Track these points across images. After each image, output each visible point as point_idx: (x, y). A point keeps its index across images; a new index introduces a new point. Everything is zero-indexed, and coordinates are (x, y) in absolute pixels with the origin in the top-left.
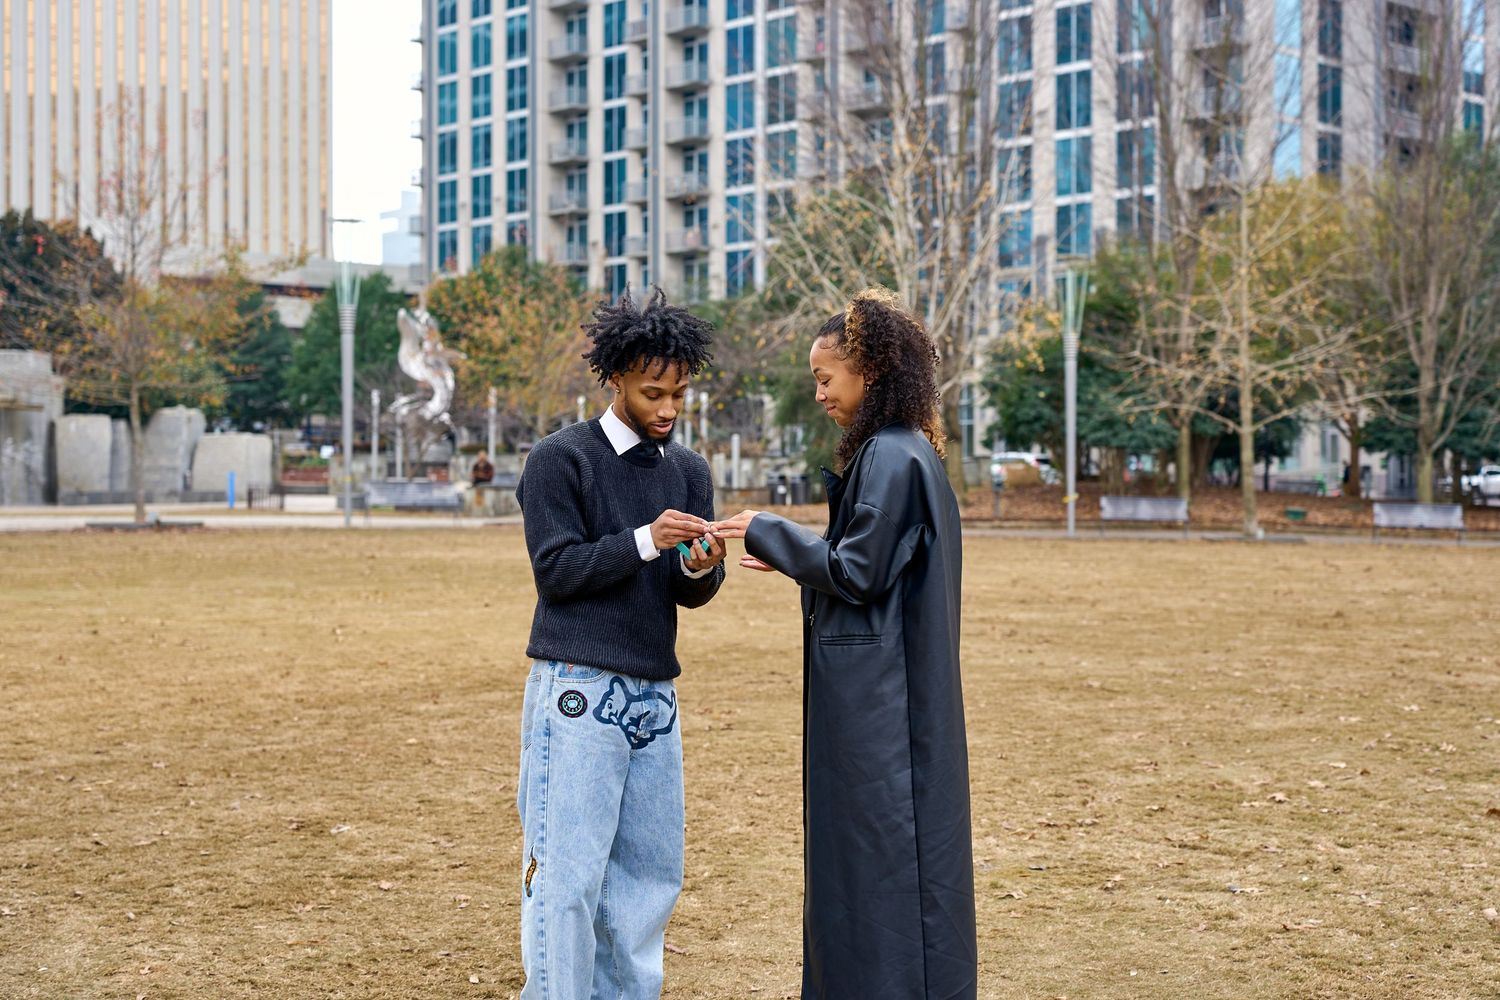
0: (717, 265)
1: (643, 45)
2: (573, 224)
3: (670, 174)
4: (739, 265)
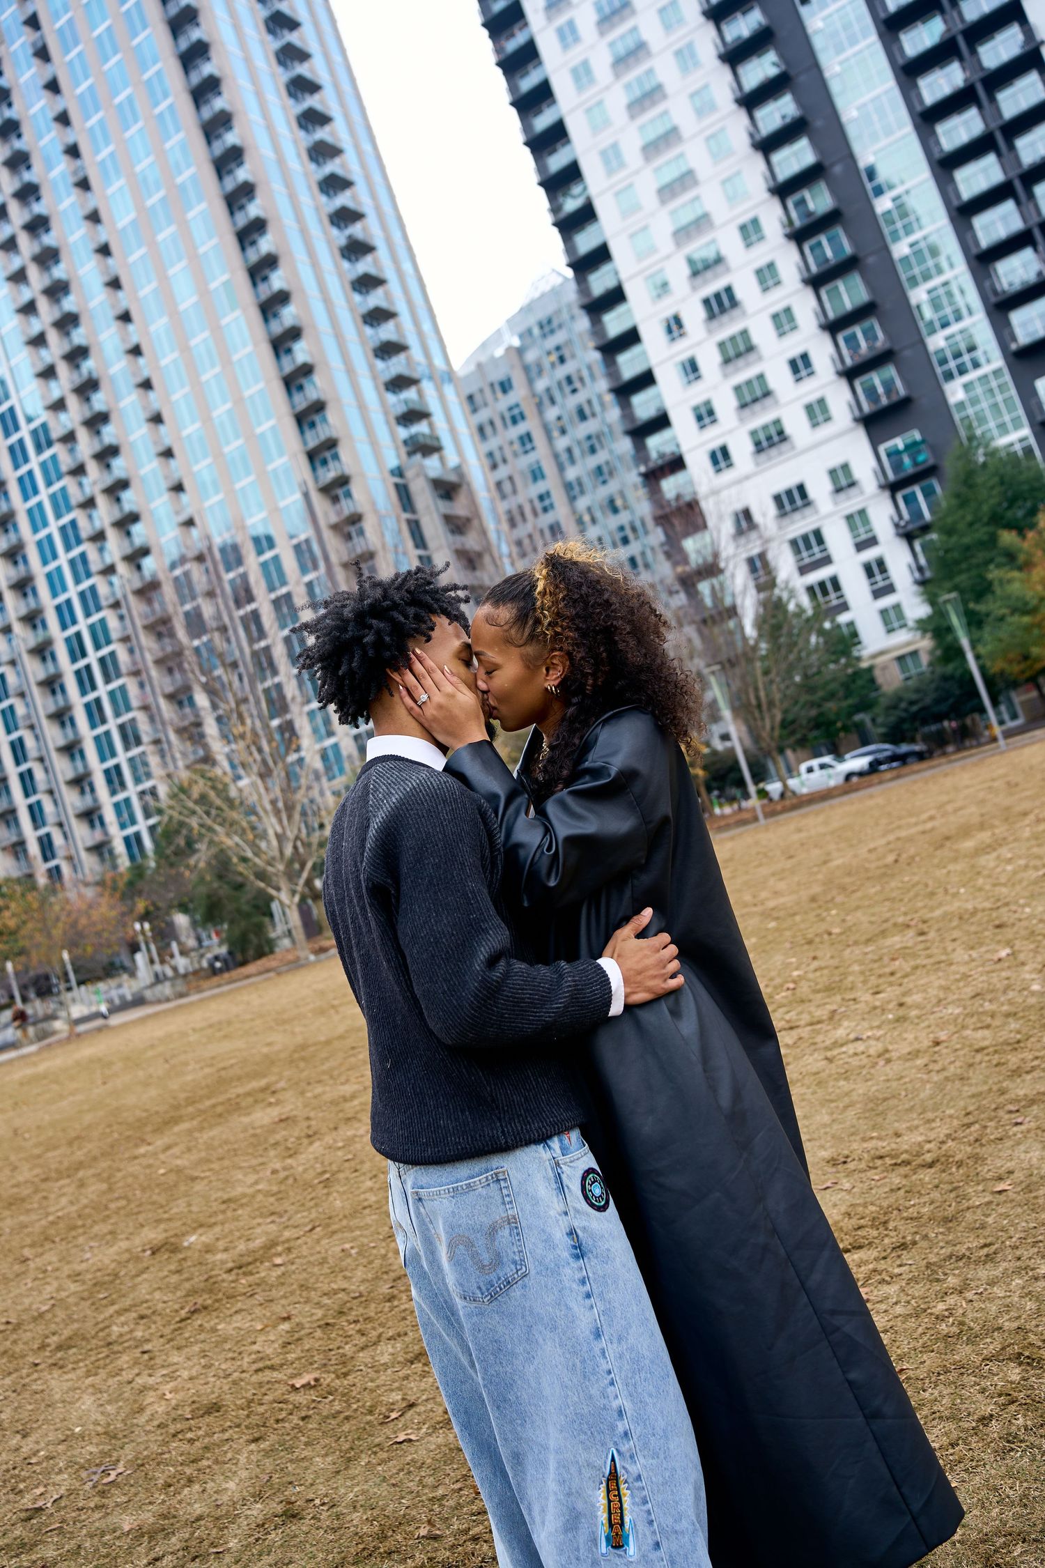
0: (119, 847)
1: (32, 727)
2: (18, 848)
3: (73, 800)
4: (133, 843)
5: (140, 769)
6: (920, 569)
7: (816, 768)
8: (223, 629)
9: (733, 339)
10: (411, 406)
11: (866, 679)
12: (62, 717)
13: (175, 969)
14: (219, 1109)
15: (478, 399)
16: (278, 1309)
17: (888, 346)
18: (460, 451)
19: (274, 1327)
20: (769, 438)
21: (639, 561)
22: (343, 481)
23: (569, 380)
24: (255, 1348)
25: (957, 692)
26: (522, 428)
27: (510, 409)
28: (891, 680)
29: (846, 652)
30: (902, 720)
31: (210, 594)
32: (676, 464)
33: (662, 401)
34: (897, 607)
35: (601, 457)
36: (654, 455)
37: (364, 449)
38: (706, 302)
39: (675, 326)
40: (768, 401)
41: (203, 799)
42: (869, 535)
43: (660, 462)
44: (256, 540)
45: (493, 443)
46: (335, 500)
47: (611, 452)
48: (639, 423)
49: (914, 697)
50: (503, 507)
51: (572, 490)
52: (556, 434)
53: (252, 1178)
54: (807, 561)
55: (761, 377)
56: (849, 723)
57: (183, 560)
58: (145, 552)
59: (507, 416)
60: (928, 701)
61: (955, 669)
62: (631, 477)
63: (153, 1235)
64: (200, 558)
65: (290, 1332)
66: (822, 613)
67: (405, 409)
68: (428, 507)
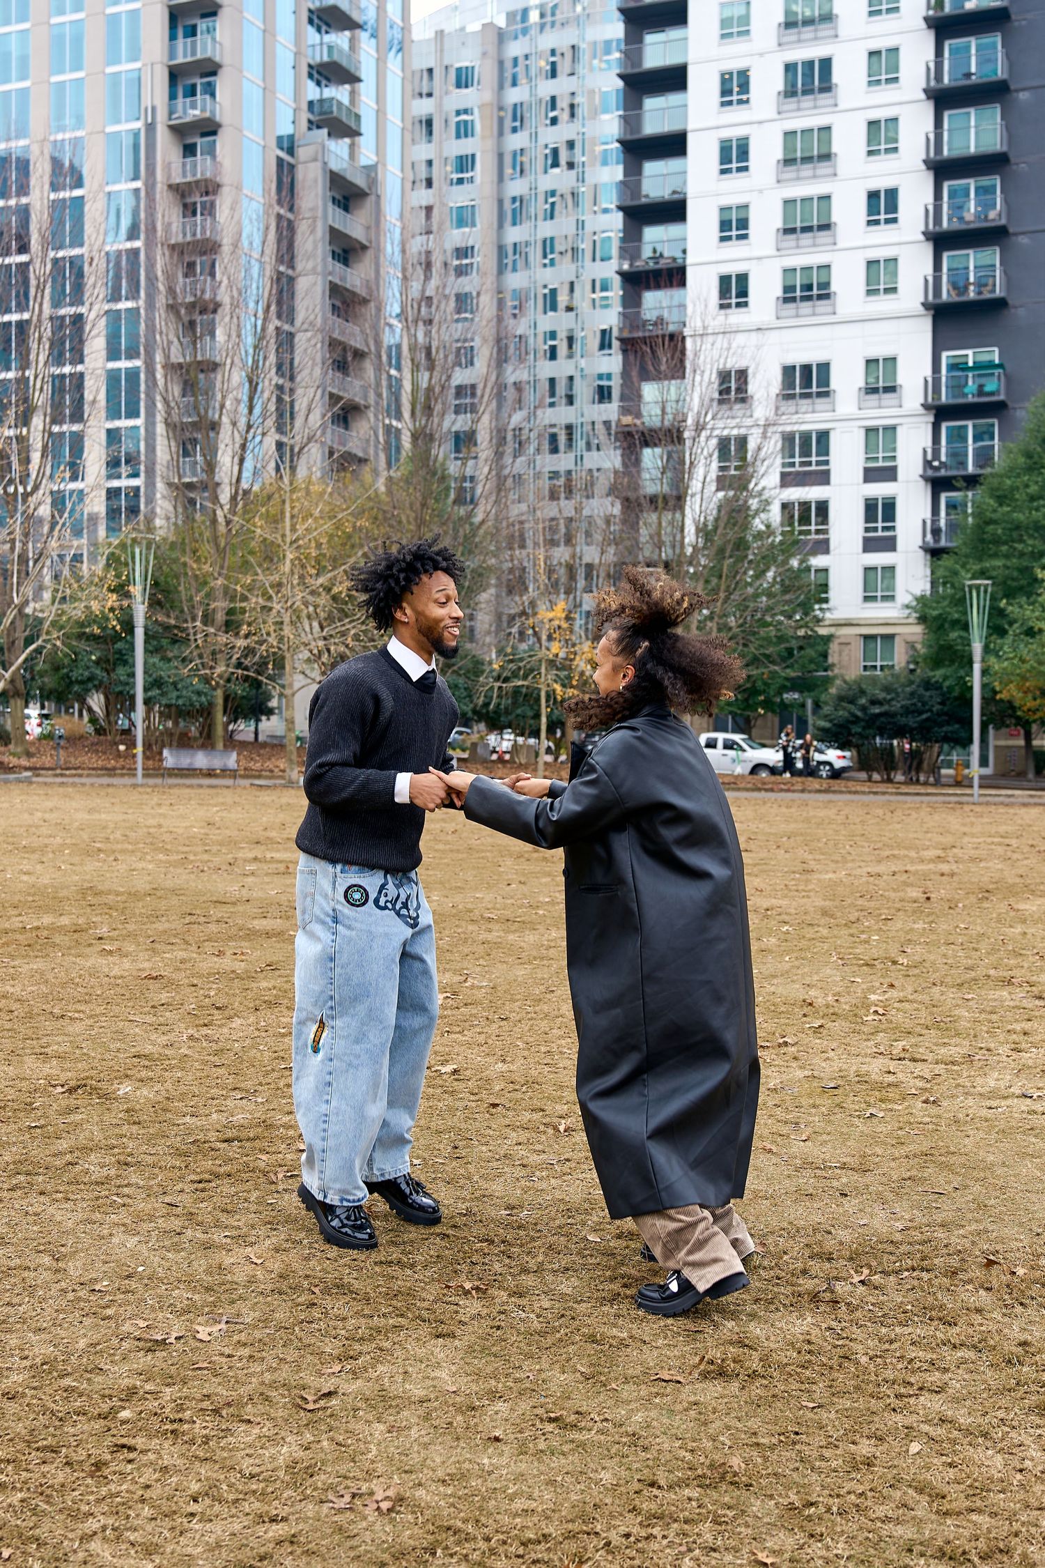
6: (936, 532)
7: (720, 744)
9: (807, 132)
10: (336, 57)
11: (821, 649)
17: (1003, 222)
18: (380, 148)
20: (806, 287)
21: (562, 390)
22: (210, 128)
23: (553, 103)
25: (937, 708)
26: (467, 145)
27: (460, 112)
28: (849, 662)
29: (806, 608)
30: (853, 720)
32: (674, 276)
33: (685, 183)
34: (890, 570)
35: (560, 227)
36: (647, 252)
37: (252, 94)
38: (790, 68)
39: (736, 86)
40: (823, 236)
42: (890, 464)
43: (651, 264)
44: (57, 163)
45: (422, 152)
46: (189, 150)
47: (582, 224)
48: (644, 200)
49: (882, 695)
50: (421, 244)
51: (507, 258)
54: (797, 469)
55: (826, 198)
59: (453, 120)
60: (896, 706)
61: (946, 678)
62: (608, 270)
66: (791, 545)
67: (326, 59)
68: (312, 209)
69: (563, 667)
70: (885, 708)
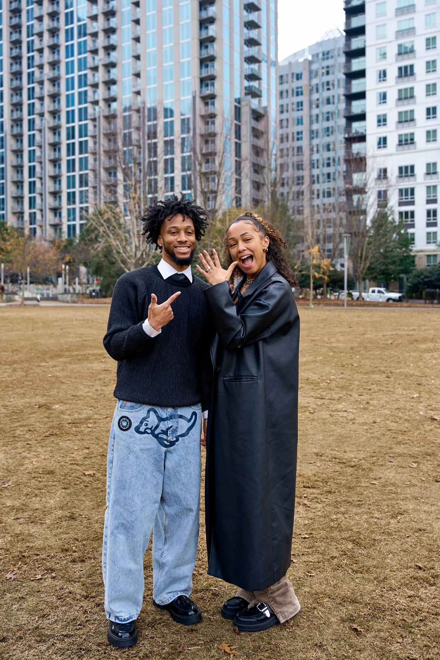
0: (65, 229)
1: (41, 163)
2: (20, 215)
3: (50, 201)
4: (71, 229)
5: (84, 197)
7: (376, 291)
8: (139, 147)
9: (406, 89)
10: (254, 72)
11: (411, 260)
12: (56, 162)
13: (74, 289)
14: (80, 357)
15: (285, 78)
16: (85, 444)
18: (268, 100)
19: (82, 450)
20: (406, 140)
21: (332, 177)
22: (213, 97)
23: (328, 83)
24: (73, 455)
26: (300, 99)
27: (297, 88)
28: (421, 264)
29: (406, 246)
30: (419, 283)
31: (138, 129)
32: (362, 138)
33: (365, 108)
34: (435, 233)
35: (330, 124)
36: (353, 131)
37: (226, 85)
38: (400, 69)
39: (383, 75)
40: (411, 123)
41: (108, 221)
42: (435, 198)
43: (355, 135)
44: (166, 110)
45: (285, 101)
46: (206, 104)
47: (335, 122)
48: (352, 114)
49: (428, 275)
50: (280, 132)
51: (313, 134)
52: (314, 106)
53: (87, 390)
54: (404, 200)
55: (412, 111)
56: (397, 277)
57: (129, 109)
58: (114, 100)
59: (295, 90)
60: (433, 278)
62: (340, 137)
63: (41, 400)
64: (138, 111)
65: (88, 454)
66: (402, 225)
67: (250, 73)
68: (246, 121)
69: (318, 267)
70: (430, 279)
